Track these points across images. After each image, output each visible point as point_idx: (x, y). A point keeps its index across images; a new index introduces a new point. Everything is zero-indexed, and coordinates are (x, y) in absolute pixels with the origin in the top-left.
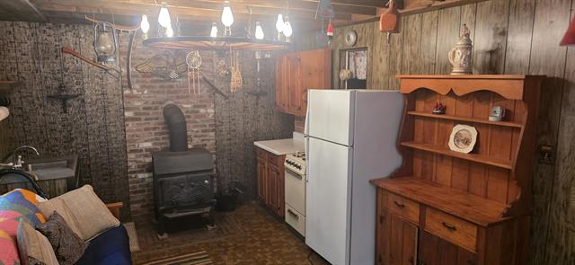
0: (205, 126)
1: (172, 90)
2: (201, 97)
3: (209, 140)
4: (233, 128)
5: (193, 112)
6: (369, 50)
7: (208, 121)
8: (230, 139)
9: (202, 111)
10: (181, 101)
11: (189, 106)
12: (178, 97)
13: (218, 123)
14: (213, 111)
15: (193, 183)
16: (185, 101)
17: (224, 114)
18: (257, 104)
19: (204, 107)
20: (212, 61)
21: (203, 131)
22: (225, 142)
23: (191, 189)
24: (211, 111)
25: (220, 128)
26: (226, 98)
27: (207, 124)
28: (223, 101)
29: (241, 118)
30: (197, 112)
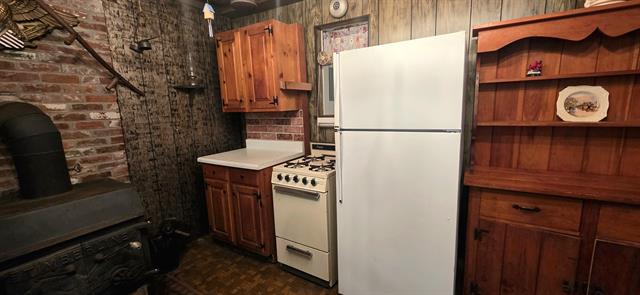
0: (104, 141)
1: (9, 72)
2: (89, 90)
3: (114, 165)
4: (158, 141)
5: (73, 117)
6: (372, 19)
7: (107, 133)
8: (153, 160)
9: (94, 115)
10: (38, 96)
11: (63, 106)
12: (31, 89)
13: (128, 136)
14: (117, 116)
15: (99, 256)
16: (48, 96)
17: (139, 121)
18: (191, 105)
19: (98, 108)
20: (104, 29)
21: (99, 151)
22: (146, 165)
23: (96, 269)
24: (113, 115)
25: (134, 143)
26: (140, 94)
27: (108, 138)
28: (135, 100)
29: (168, 125)
30: (83, 117)
